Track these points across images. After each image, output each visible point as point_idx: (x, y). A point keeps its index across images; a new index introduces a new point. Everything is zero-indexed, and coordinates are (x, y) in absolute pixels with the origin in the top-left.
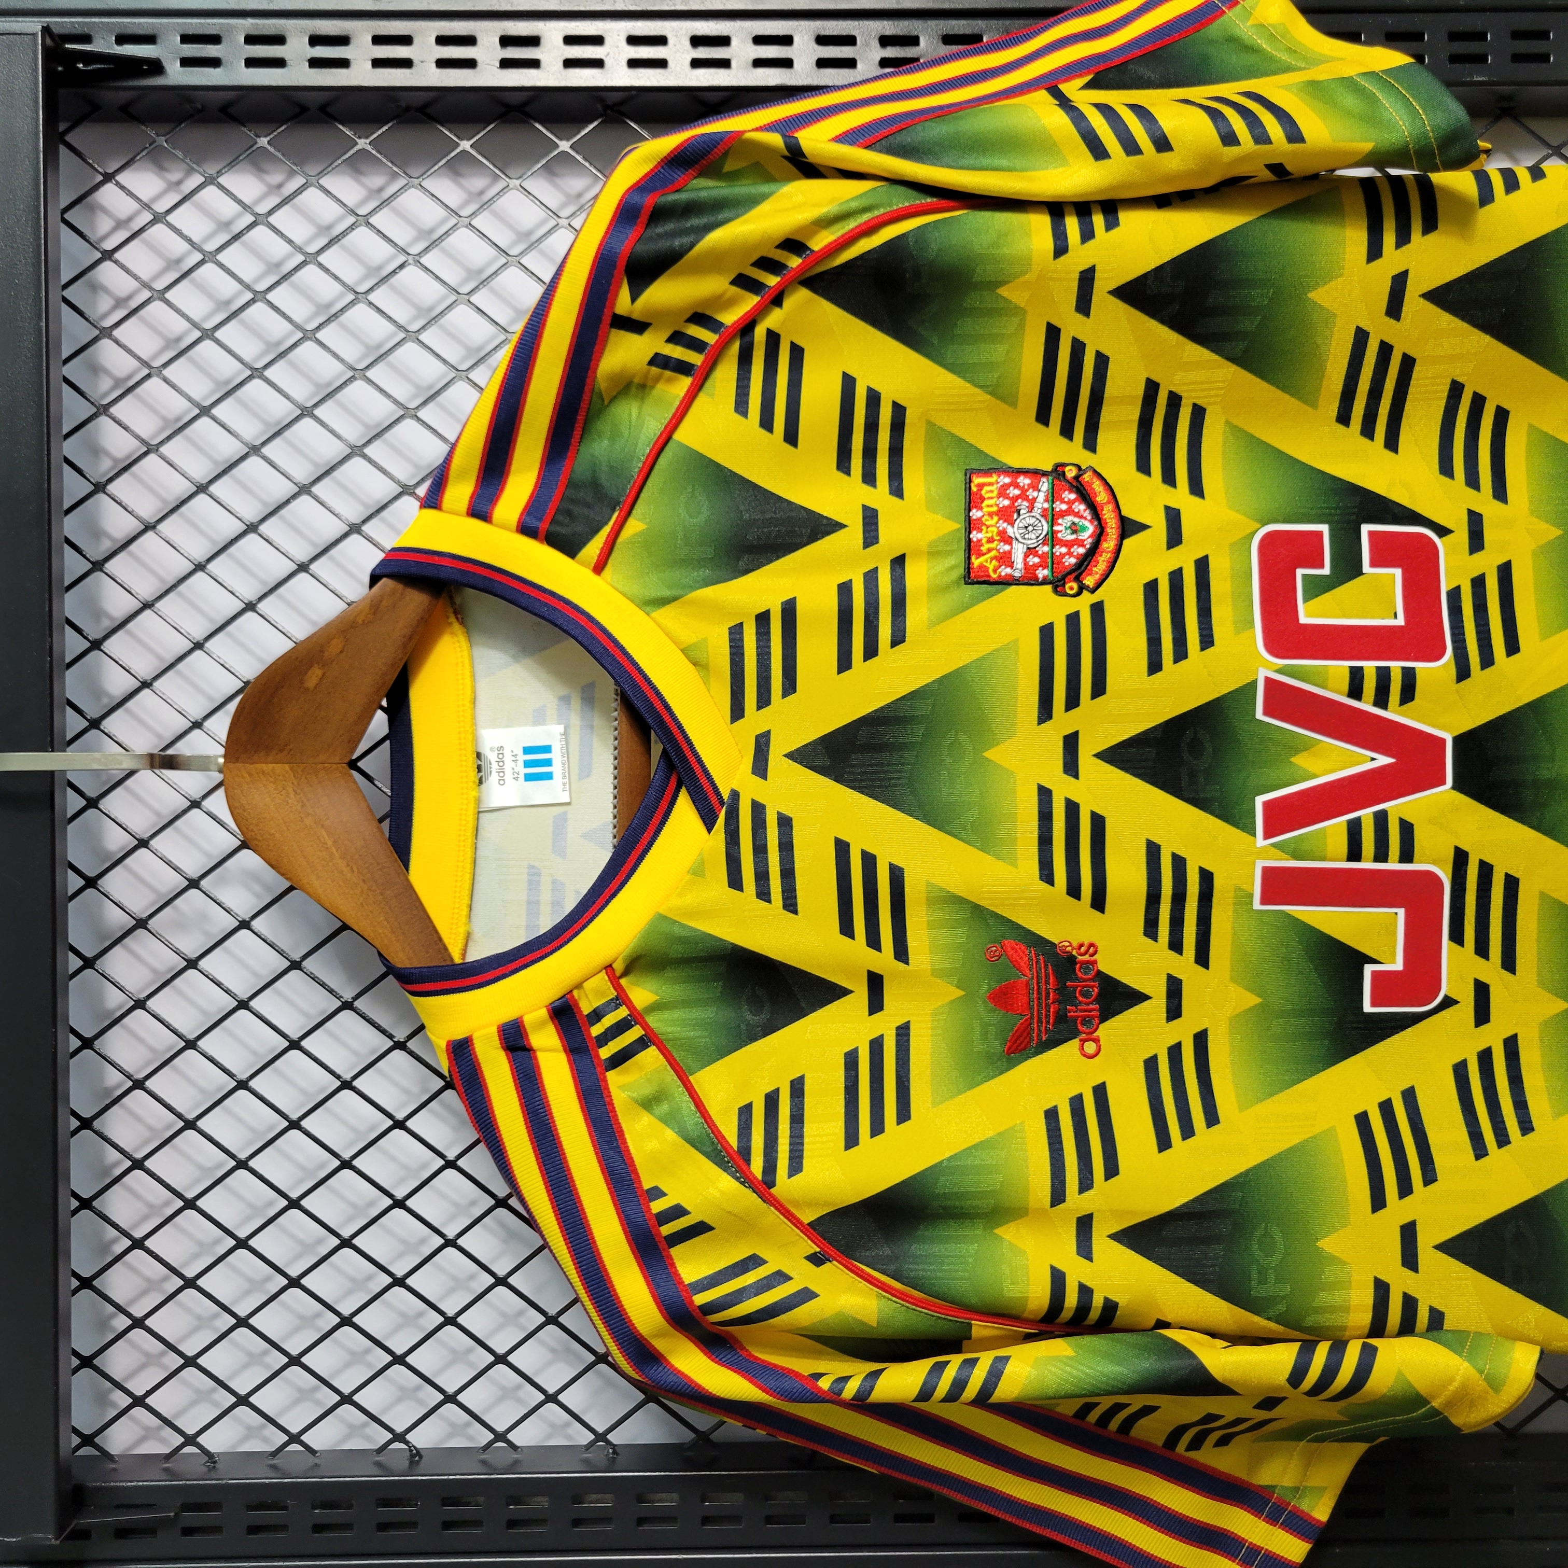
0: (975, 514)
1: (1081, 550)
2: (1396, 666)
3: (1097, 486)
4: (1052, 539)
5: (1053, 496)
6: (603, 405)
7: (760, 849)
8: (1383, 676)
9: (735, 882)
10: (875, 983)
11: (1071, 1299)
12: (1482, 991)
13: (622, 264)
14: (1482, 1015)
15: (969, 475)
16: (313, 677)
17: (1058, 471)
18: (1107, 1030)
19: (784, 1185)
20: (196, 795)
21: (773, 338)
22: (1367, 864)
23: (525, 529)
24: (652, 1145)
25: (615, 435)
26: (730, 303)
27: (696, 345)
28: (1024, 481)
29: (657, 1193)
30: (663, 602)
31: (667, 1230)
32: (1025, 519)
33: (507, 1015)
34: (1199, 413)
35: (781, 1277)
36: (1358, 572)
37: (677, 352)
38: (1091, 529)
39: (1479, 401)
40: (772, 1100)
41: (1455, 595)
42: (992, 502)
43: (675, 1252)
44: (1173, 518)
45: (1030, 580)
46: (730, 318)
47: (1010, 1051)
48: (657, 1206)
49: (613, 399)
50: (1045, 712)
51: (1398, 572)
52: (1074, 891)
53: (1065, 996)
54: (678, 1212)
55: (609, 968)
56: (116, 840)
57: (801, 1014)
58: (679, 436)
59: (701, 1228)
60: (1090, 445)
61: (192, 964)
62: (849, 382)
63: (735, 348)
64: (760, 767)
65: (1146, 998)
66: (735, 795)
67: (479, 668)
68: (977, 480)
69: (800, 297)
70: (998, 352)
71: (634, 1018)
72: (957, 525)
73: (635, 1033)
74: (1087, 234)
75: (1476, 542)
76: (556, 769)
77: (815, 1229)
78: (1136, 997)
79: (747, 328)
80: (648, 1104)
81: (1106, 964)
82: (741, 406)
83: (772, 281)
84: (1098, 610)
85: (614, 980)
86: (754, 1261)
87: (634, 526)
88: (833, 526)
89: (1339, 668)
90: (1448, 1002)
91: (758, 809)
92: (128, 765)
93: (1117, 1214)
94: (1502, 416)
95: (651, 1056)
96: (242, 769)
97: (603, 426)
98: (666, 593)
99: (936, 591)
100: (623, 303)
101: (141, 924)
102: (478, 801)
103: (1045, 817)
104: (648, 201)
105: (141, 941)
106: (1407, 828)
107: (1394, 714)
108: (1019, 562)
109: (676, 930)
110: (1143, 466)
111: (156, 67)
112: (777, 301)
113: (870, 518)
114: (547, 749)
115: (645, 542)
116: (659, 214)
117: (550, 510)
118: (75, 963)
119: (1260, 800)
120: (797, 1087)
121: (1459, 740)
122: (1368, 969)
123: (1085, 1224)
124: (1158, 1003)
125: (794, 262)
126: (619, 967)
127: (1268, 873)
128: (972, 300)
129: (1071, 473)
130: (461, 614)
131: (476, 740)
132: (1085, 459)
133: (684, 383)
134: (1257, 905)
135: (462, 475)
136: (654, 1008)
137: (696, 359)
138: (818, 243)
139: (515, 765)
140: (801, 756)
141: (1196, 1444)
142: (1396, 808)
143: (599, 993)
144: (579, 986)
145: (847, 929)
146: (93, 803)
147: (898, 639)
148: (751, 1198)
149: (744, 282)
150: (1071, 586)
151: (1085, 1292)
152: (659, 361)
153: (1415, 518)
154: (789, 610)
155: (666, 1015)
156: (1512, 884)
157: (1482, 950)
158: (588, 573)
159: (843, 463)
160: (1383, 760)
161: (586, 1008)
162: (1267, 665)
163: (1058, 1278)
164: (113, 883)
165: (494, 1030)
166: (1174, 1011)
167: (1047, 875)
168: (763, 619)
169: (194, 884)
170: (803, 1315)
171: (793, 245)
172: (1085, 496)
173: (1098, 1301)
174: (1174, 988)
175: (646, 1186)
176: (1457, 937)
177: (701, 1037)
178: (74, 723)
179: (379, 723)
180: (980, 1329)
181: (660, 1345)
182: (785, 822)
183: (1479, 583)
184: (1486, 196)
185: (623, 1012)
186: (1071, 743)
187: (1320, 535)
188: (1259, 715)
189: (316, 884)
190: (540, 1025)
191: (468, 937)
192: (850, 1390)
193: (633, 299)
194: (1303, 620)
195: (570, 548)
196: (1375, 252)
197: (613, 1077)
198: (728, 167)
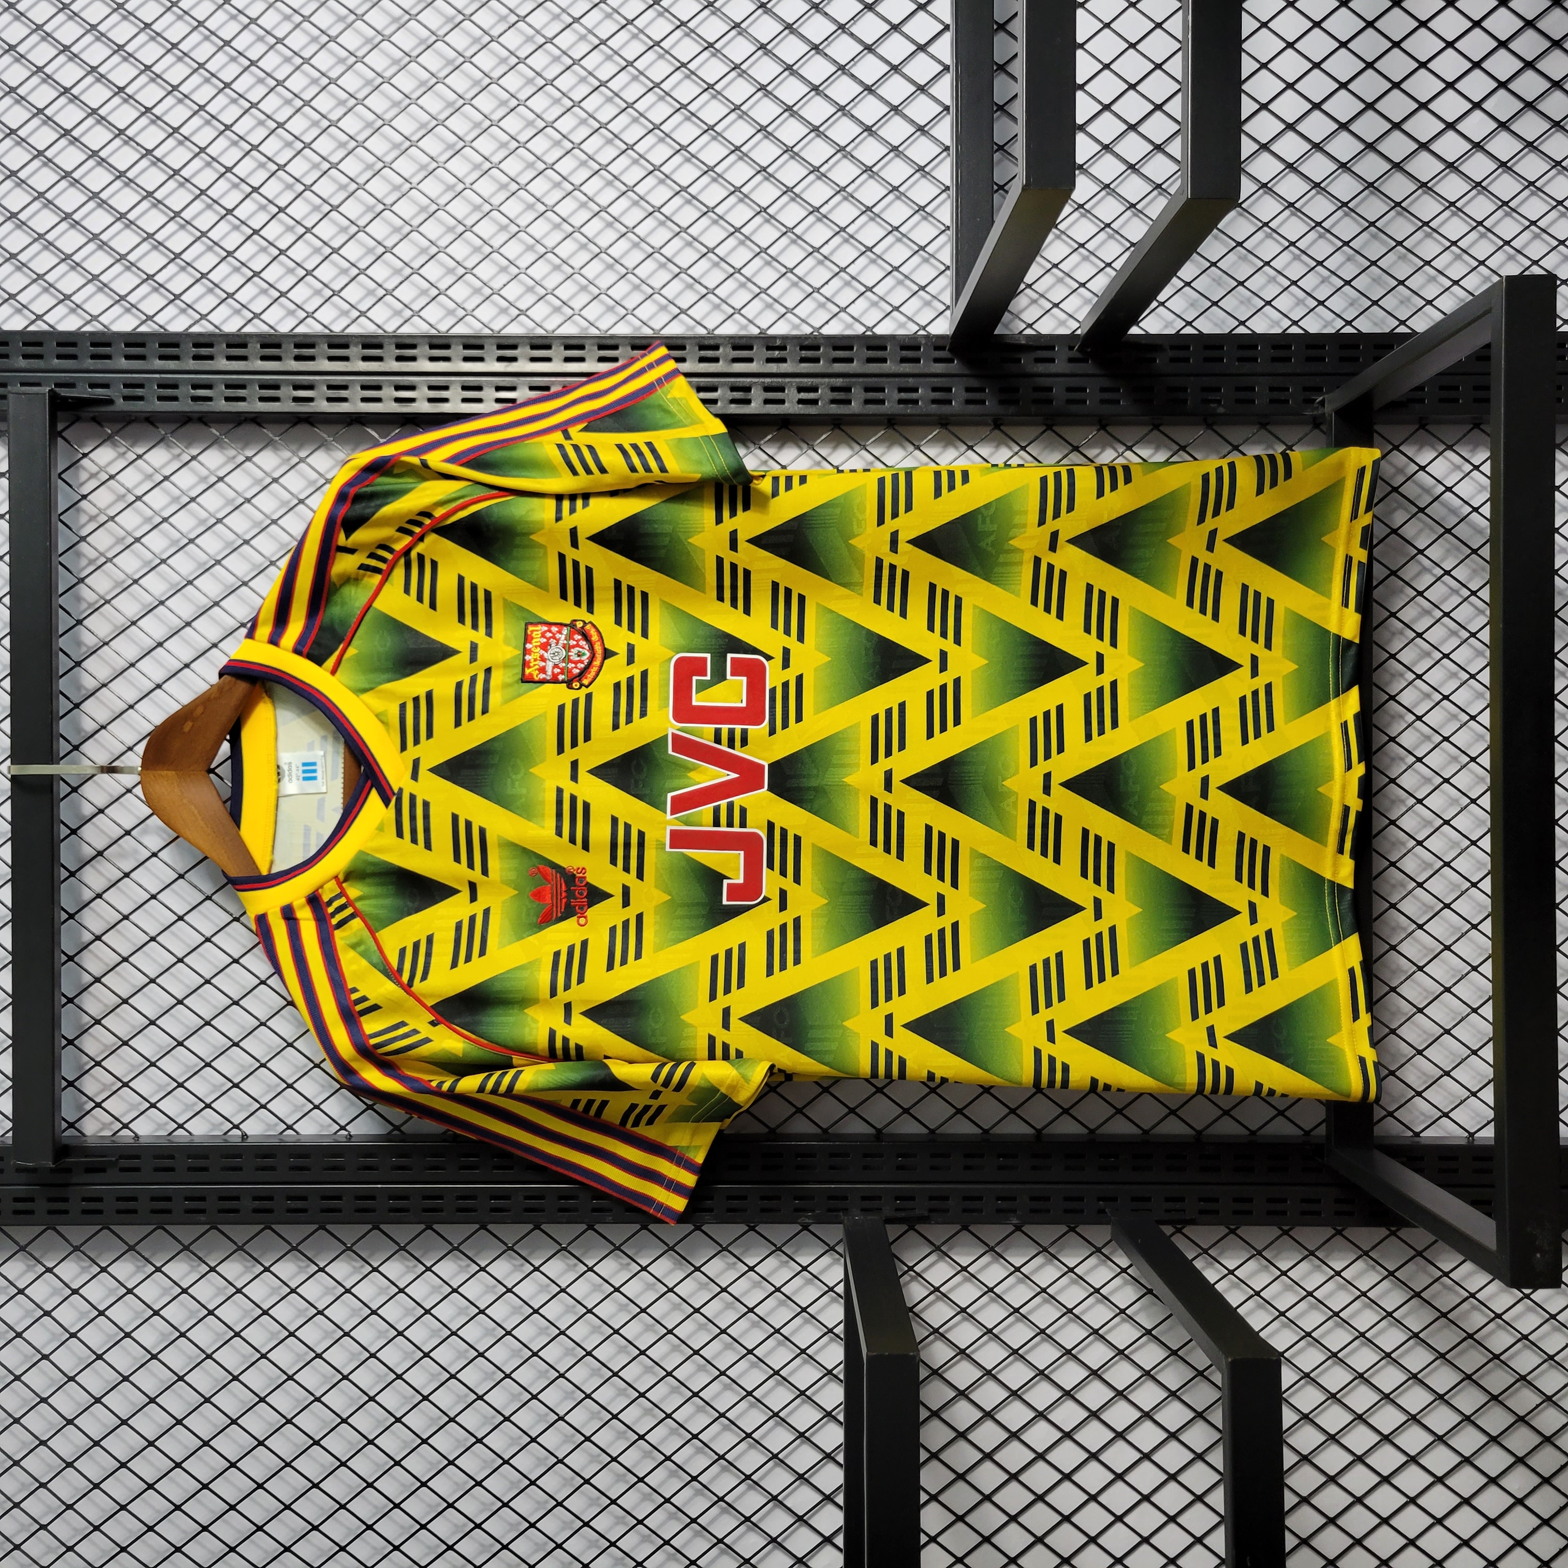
0: (528, 646)
1: (581, 666)
2: (738, 728)
3: (593, 632)
4: (567, 659)
5: (570, 637)
6: (335, 589)
7: (413, 818)
8: (731, 733)
9: (400, 834)
10: (473, 887)
11: (559, 1044)
12: (783, 894)
13: (339, 521)
14: (783, 906)
15: (527, 625)
16: (188, 726)
17: (572, 625)
18: (591, 912)
19: (418, 985)
20: (129, 786)
21: (421, 558)
22: (723, 828)
23: (297, 651)
24: (354, 967)
25: (343, 604)
26: (397, 540)
27: (383, 560)
28: (554, 629)
29: (355, 990)
30: (365, 691)
31: (359, 1008)
32: (553, 649)
33: (285, 902)
34: (645, 596)
35: (415, 1032)
36: (724, 678)
37: (373, 563)
38: (588, 654)
39: (788, 592)
40: (416, 946)
41: (773, 691)
42: (537, 640)
43: (363, 1019)
44: (631, 649)
45: (554, 681)
46: (398, 547)
47: (542, 922)
48: (354, 996)
49: (342, 585)
50: (561, 750)
51: (744, 679)
52: (573, 840)
53: (570, 894)
54: (364, 999)
55: (336, 877)
56: (88, 810)
57: (435, 902)
58: (377, 604)
59: (375, 1008)
60: (590, 609)
61: (127, 875)
62: (461, 579)
63: (402, 561)
64: (415, 776)
65: (611, 896)
66: (401, 790)
67: (279, 721)
68: (531, 628)
69: (432, 538)
70: (537, 565)
71: (349, 903)
72: (519, 652)
73: (349, 911)
74: (573, 510)
75: (786, 664)
76: (319, 774)
77: (435, 1009)
78: (606, 896)
79: (407, 552)
80: (354, 946)
81: (591, 879)
82: (407, 591)
83: (417, 530)
84: (589, 697)
85: (340, 884)
86: (403, 1024)
87: (351, 651)
88: (453, 652)
89: (710, 728)
90: (766, 899)
91: (413, 798)
92: (90, 772)
93: (584, 1002)
94: (802, 599)
95: (357, 923)
96: (151, 773)
97: (337, 598)
98: (367, 686)
99: (506, 686)
100: (342, 540)
101: (100, 853)
102: (278, 791)
103: (559, 802)
104: (352, 491)
105: (100, 863)
106: (743, 811)
107: (738, 752)
108: (549, 672)
109: (370, 859)
110: (618, 622)
111: (110, 402)
112: (421, 539)
113: (474, 648)
114: (314, 764)
115: (357, 659)
116: (358, 498)
117: (309, 643)
118: (64, 874)
119: (670, 795)
120: (430, 940)
121: (771, 766)
122: (725, 882)
123: (568, 1007)
124: (618, 899)
125: (427, 521)
126: (341, 877)
127: (674, 834)
128: (518, 541)
129: (579, 625)
130: (270, 695)
131: (277, 759)
132: (588, 617)
133: (378, 578)
134: (668, 849)
135: (264, 623)
136: (360, 898)
137: (383, 566)
138: (438, 513)
139: (297, 771)
140: (436, 770)
141: (636, 1123)
142: (739, 800)
143: (332, 891)
144: (321, 887)
145: (457, 859)
146: (75, 790)
147: (485, 711)
148: (401, 992)
149: (401, 530)
150: (576, 684)
151: (565, 1040)
152: (363, 567)
153: (755, 651)
154: (429, 696)
155: (367, 902)
156: (797, 839)
157: (783, 873)
158: (328, 675)
159: (461, 619)
160: (734, 776)
161: (326, 898)
162: (673, 726)
163: (552, 1034)
164: (86, 832)
165: (278, 910)
166: (626, 903)
167: (559, 833)
168: (416, 700)
169: (128, 833)
170: (424, 1050)
171: (426, 514)
172: (586, 637)
173: (572, 1045)
174: (626, 891)
175: (350, 986)
176: (771, 866)
177: (382, 912)
178: (64, 747)
179: (225, 747)
180: (516, 1060)
181: (354, 1065)
182: (426, 805)
183: (786, 685)
184: (775, 493)
185: (343, 900)
186: (575, 765)
187: (705, 659)
188: (670, 751)
189: (188, 833)
190: (302, 907)
191: (272, 863)
192: (446, 1087)
193: (347, 537)
194: (695, 703)
195: (319, 661)
196: (719, 520)
197: (338, 934)
198: (396, 471)
